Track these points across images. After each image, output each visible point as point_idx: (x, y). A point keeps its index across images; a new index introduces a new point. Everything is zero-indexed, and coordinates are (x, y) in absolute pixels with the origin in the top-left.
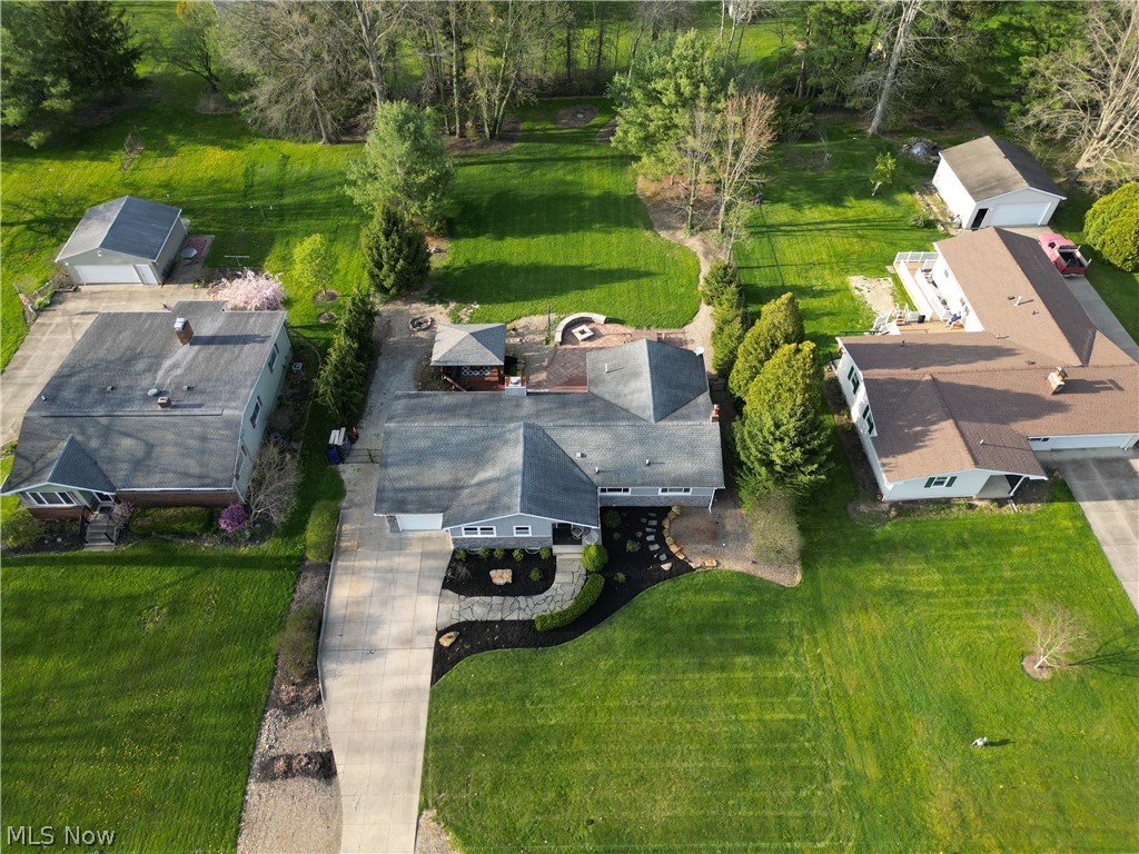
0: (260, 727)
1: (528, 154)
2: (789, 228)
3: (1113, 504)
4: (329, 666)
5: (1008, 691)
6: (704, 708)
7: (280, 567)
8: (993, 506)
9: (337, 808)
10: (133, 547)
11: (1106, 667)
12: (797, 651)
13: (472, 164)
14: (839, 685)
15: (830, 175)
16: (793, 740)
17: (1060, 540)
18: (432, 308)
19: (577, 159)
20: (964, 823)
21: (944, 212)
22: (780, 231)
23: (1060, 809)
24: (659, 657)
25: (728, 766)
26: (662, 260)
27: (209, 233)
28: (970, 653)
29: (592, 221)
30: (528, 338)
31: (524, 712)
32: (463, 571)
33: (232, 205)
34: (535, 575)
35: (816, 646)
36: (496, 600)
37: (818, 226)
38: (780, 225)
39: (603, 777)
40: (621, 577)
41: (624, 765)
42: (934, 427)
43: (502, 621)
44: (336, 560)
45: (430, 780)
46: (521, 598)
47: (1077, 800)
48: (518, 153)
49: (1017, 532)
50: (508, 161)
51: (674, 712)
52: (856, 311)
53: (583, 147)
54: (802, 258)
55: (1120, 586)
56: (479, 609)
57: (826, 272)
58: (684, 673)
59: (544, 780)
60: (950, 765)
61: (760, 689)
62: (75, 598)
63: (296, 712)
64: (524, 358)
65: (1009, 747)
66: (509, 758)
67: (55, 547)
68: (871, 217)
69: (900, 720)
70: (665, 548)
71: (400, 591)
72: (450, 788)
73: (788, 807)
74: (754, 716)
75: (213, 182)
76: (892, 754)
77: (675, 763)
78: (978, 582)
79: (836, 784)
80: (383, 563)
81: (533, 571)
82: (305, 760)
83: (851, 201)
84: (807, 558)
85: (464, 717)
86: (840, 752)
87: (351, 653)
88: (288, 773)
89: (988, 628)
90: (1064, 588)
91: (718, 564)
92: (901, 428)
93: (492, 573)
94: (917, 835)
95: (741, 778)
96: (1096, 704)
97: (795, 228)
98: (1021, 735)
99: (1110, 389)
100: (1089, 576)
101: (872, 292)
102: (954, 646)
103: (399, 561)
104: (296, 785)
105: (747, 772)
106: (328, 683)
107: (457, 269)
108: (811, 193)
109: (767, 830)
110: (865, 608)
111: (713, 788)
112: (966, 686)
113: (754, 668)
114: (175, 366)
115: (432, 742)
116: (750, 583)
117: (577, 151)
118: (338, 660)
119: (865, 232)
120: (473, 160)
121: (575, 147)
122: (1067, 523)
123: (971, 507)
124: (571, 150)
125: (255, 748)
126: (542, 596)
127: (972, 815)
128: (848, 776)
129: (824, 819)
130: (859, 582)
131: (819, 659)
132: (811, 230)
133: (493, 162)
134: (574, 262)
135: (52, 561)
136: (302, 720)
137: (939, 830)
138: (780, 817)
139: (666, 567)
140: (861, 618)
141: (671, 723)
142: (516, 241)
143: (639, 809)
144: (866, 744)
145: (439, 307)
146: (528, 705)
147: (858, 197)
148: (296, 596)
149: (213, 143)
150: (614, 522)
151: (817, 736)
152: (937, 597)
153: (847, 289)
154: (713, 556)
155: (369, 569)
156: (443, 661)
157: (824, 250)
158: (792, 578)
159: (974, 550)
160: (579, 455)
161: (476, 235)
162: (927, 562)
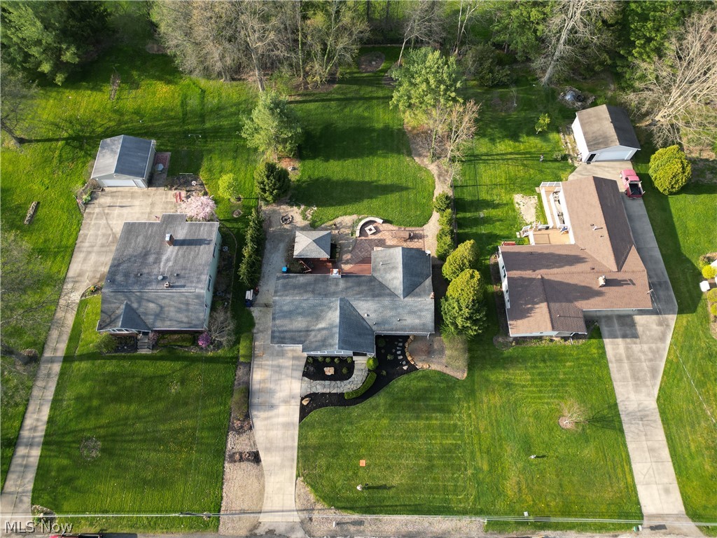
0: (227, 439)
1: (342, 94)
2: (486, 158)
3: (620, 340)
4: (254, 413)
5: (550, 433)
6: (417, 437)
7: (227, 363)
8: (562, 341)
9: (262, 475)
10: (160, 351)
11: (596, 424)
12: (460, 412)
13: (310, 101)
14: (477, 428)
15: (514, 115)
16: (454, 453)
17: (589, 360)
18: (292, 209)
19: (371, 98)
20: (520, 490)
21: (574, 149)
22: (481, 159)
23: (561, 485)
24: (399, 412)
25: (425, 463)
26: (415, 178)
27: (167, 151)
28: (537, 416)
29: (378, 149)
30: (342, 230)
31: (339, 436)
32: (312, 369)
33: (177, 129)
34: (345, 371)
35: (469, 409)
36: (327, 382)
37: (502, 157)
38: (482, 155)
39: (372, 466)
40: (384, 373)
41: (382, 461)
42: (537, 306)
43: (330, 393)
44: (254, 360)
45: (300, 465)
46: (338, 382)
47: (569, 482)
48: (338, 93)
49: (571, 355)
50: (330, 100)
51: (404, 438)
52: (515, 218)
53: (374, 89)
54: (491, 181)
55: (612, 384)
56: (320, 387)
57: (503, 191)
58: (410, 420)
59: (348, 466)
60: (519, 466)
61: (442, 428)
62: (137, 376)
63: (242, 433)
64: (340, 244)
65: (545, 459)
66: (333, 457)
67: (124, 350)
68: (533, 150)
69: (501, 445)
70: (405, 358)
71: (283, 376)
72: (309, 468)
73: (449, 481)
74: (438, 442)
75: (164, 110)
76: (495, 459)
77: (403, 461)
78: (547, 380)
79: (469, 472)
80: (275, 363)
81: (344, 368)
82: (248, 455)
83: (524, 138)
84: (471, 366)
85: (314, 437)
86: (473, 458)
87: (263, 407)
88: (241, 460)
89: (547, 403)
90: (585, 384)
91: (429, 366)
92: (522, 304)
93: (325, 369)
94: (500, 495)
95: (430, 468)
96: (587, 441)
97: (490, 158)
98: (551, 453)
99: (629, 284)
100: (599, 379)
101: (524, 205)
102: (530, 411)
103: (282, 361)
104: (244, 465)
105: (433, 466)
106: (254, 420)
107: (304, 182)
108: (502, 130)
109: (439, 491)
110: (493, 391)
111: (418, 472)
112: (532, 430)
113: (441, 420)
114: (168, 260)
115: (300, 448)
116: (443, 377)
117: (371, 92)
118: (258, 410)
119: (528, 162)
120: (311, 98)
121: (369, 89)
122: (595, 351)
123: (551, 340)
124: (367, 90)
125: (226, 448)
126: (348, 381)
127: (524, 487)
128: (475, 469)
129: (462, 486)
130: (493, 378)
131: (469, 416)
132: (499, 160)
133: (323, 100)
134: (367, 179)
135: (124, 358)
136: (244, 436)
137: (509, 493)
138: (445, 485)
139: (405, 368)
140: (491, 396)
141: (402, 444)
142: (336, 163)
143: (387, 480)
144: (485, 455)
145: (295, 208)
146: (341, 433)
147: (528, 134)
148: (237, 377)
149: (160, 78)
150: (382, 344)
151: (464, 451)
152: (527, 387)
153: (512, 204)
154: (427, 362)
155: (269, 365)
156: (304, 412)
157: (504, 175)
158: (462, 375)
159: (548, 364)
160: (366, 315)
161: (314, 158)
162: (526, 369)
